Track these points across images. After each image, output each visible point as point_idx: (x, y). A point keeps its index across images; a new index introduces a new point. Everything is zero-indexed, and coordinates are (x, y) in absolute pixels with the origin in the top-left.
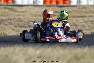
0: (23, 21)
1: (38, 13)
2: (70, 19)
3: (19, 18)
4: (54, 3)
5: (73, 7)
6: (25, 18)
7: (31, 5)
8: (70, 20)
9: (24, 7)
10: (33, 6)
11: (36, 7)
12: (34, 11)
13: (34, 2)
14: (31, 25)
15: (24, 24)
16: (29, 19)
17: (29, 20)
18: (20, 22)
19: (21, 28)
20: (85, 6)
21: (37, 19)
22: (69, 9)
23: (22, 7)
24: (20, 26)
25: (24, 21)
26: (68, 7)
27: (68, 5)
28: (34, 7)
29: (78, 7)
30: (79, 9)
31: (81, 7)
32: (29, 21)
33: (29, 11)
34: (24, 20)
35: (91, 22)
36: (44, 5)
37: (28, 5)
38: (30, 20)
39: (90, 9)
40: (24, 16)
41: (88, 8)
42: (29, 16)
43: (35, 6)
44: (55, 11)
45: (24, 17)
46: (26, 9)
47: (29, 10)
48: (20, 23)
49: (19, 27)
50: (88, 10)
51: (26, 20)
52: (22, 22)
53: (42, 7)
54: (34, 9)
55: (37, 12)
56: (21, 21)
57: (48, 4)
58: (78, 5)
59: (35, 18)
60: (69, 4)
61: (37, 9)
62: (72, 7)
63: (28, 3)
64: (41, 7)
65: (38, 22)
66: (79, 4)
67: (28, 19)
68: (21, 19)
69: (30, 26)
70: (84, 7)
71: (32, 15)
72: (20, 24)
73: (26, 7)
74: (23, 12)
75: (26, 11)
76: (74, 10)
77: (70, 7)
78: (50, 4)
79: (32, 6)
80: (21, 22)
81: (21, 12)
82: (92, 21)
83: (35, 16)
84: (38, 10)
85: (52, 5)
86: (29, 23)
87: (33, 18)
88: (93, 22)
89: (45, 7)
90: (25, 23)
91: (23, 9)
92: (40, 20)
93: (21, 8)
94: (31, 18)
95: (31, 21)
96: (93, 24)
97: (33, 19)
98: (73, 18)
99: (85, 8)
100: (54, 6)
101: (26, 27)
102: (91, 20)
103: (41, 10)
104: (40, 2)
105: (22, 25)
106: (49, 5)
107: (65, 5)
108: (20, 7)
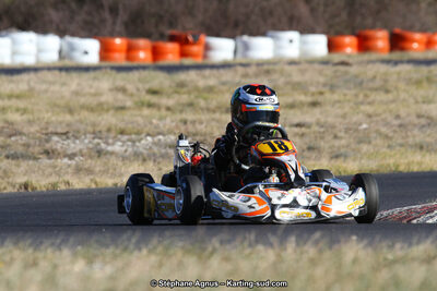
0: (21, 134)
1: (82, 100)
2: (213, 119)
3: (6, 122)
4: (142, 55)
5: (222, 71)
6: (30, 122)
7: (49, 68)
8: (214, 123)
9: (25, 77)
10: (61, 69)
11: (74, 75)
12: (64, 89)
13: (63, 53)
14: (54, 147)
15: (27, 146)
16: (47, 123)
17: (47, 129)
18: (10, 136)
19: (14, 162)
20: (268, 62)
21: (81, 122)
22: (204, 77)
23: (16, 78)
24: (12, 152)
25: (24, 134)
26: (198, 72)
27: (199, 61)
28: (64, 74)
29: (240, 70)
30: (245, 76)
31: (252, 70)
32: (47, 134)
33: (46, 91)
34: (25, 130)
35: (296, 130)
36: (104, 64)
37: (40, 65)
38: (50, 130)
39: (290, 75)
40: (24, 111)
41: (282, 73)
42: (47, 112)
43: (67, 69)
44: (147, 86)
45: (25, 117)
46: (32, 84)
47: (44, 87)
48: (8, 141)
49: (7, 157)
50: (281, 81)
51: (33, 129)
52: (18, 138)
53: (98, 73)
54: (64, 84)
55: (76, 93)
56: (15, 135)
57: (120, 59)
58: (240, 59)
59: (68, 118)
60: (205, 57)
61: (75, 82)
62: (215, 72)
63: (37, 57)
64: (92, 74)
65: (85, 134)
66: (245, 56)
67: (43, 125)
68: (12, 124)
69: (53, 152)
70: (266, 67)
71: (58, 106)
72: (9, 145)
73: (32, 75)
74: (18, 97)
75: (31, 90)
76: (224, 84)
77: (207, 72)
78: (129, 58)
79: (57, 72)
80: (13, 139)
81: (10, 97)
82: (298, 125)
83: (71, 111)
84: (79, 84)
85: (135, 64)
86: (47, 141)
87: (60, 119)
88: (303, 129)
89: (109, 71)
90: (32, 142)
91: (21, 83)
92: (90, 129)
93: (12, 81)
94: (53, 119)
95: (56, 134)
96: (303, 135)
97: (64, 125)
98: (222, 113)
99: (268, 72)
100: (144, 68)
101: (36, 159)
102: (296, 121)
103: (91, 87)
104: (86, 53)
105: (20, 149)
106: (124, 63)
107: (187, 61)
108: (9, 78)
